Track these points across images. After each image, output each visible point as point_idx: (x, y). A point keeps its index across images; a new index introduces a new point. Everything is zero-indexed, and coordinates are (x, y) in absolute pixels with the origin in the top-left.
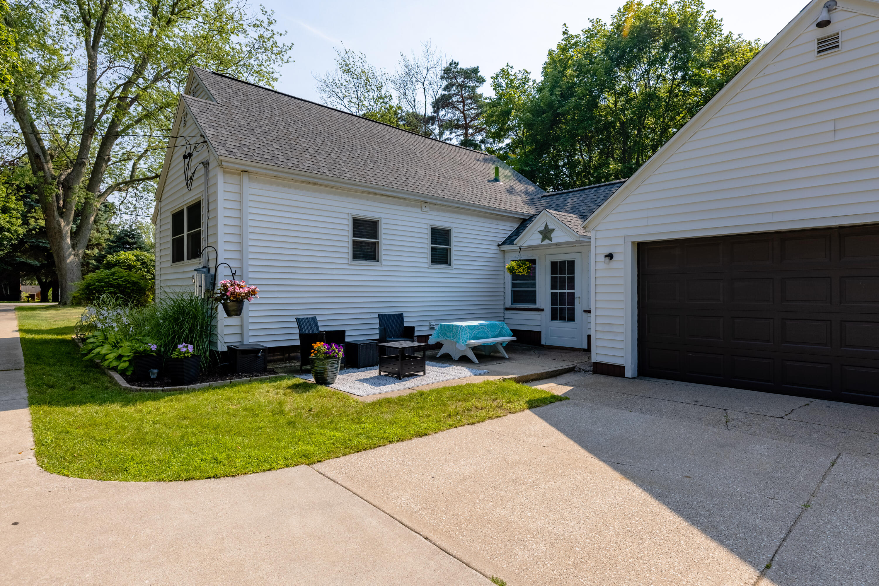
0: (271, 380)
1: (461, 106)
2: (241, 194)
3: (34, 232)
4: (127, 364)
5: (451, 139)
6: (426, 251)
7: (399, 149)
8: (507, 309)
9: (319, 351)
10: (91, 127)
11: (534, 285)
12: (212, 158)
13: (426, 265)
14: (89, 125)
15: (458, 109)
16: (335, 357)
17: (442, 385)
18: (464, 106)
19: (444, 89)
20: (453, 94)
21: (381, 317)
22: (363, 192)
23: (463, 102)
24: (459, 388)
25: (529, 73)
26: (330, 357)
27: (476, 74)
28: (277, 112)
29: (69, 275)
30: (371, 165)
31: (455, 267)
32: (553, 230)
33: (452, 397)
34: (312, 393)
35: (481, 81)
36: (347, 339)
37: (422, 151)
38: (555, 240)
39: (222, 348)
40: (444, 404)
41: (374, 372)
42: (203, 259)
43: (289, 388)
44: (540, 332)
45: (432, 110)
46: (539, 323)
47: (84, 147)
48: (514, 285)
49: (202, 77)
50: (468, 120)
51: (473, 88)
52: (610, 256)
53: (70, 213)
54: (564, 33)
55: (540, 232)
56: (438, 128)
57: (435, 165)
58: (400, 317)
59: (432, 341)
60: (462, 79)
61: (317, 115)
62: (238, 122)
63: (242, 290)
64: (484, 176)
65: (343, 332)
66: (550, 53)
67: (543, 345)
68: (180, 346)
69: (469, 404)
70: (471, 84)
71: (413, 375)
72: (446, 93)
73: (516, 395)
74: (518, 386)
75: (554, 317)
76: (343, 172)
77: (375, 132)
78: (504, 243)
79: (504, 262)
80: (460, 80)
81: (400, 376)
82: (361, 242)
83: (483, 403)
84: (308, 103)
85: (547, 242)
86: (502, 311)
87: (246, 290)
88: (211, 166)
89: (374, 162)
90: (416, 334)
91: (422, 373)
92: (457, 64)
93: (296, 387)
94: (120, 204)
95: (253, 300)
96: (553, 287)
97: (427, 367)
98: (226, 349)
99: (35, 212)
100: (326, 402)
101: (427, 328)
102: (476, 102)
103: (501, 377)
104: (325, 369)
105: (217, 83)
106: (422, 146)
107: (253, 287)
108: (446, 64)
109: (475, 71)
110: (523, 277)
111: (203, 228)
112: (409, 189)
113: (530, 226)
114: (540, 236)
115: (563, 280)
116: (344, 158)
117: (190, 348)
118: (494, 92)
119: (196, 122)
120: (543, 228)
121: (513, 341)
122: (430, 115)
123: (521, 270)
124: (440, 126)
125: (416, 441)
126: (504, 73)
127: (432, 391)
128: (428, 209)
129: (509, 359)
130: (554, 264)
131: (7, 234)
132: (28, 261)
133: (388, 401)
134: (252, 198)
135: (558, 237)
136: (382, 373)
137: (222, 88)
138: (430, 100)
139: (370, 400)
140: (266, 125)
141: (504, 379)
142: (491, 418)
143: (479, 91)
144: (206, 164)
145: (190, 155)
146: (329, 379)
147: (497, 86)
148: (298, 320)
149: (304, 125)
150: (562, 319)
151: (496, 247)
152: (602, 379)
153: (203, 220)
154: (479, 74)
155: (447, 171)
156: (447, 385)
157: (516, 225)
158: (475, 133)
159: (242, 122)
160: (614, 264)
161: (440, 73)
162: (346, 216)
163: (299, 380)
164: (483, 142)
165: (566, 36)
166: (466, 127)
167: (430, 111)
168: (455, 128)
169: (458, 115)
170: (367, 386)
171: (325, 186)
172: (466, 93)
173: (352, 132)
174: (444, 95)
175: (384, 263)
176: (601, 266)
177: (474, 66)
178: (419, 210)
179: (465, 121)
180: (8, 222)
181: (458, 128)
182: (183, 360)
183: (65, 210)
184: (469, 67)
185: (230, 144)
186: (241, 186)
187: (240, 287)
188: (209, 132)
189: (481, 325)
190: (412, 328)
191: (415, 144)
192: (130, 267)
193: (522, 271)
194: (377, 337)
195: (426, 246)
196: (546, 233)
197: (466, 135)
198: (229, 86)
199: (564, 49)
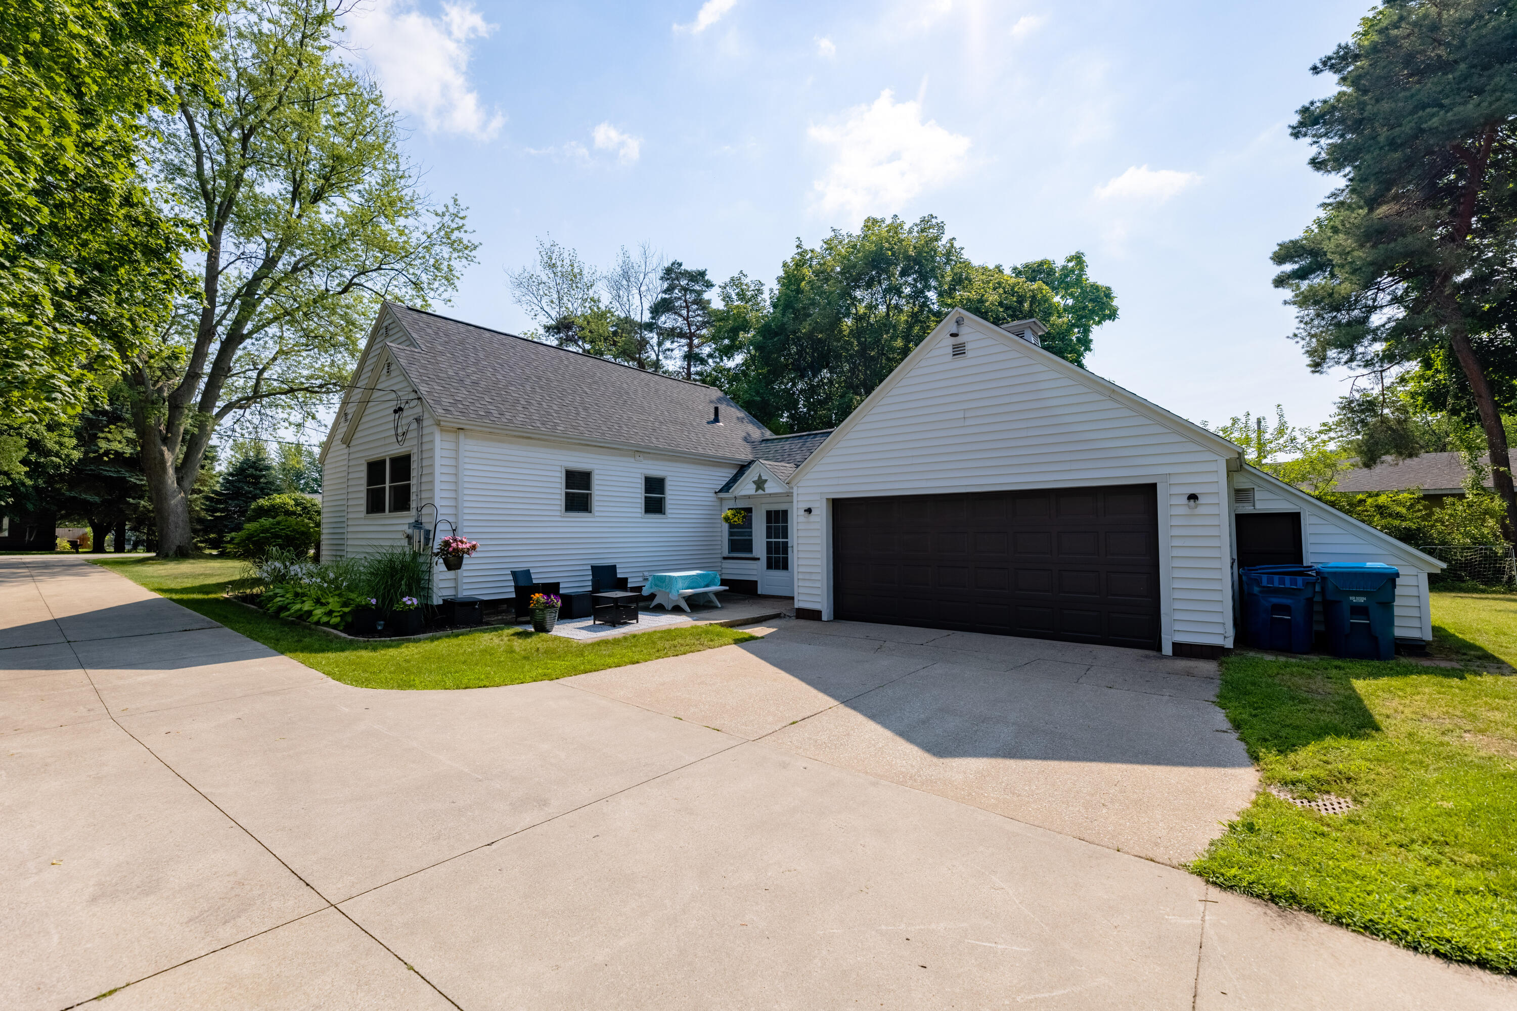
0: (492, 630)
1: (684, 312)
2: (457, 451)
3: (106, 459)
4: (338, 619)
5: (672, 350)
6: (639, 501)
7: (611, 389)
8: (725, 558)
9: (538, 601)
10: (209, 331)
11: (750, 534)
12: (426, 416)
13: (639, 515)
14: (207, 328)
15: (681, 315)
16: (554, 607)
17: (653, 629)
18: (688, 312)
19: (665, 292)
20: (675, 298)
21: (594, 569)
22: (575, 444)
23: (687, 307)
24: (669, 631)
25: (762, 285)
26: (549, 607)
27: (703, 277)
28: (481, 355)
29: (172, 518)
30: (583, 413)
31: (669, 516)
32: (766, 481)
33: (661, 638)
34: (535, 638)
35: (709, 285)
36: (561, 592)
37: (636, 390)
38: (768, 491)
39: (437, 601)
40: (654, 643)
41: (590, 622)
42: (413, 512)
43: (514, 635)
44: (756, 582)
45: (650, 315)
46: (755, 572)
47: (199, 353)
48: (731, 534)
49: (399, 315)
50: (693, 328)
51: (699, 293)
52: (809, 511)
53: (177, 439)
54: (798, 247)
55: (754, 482)
56: (656, 337)
57: (650, 407)
58: (614, 568)
59: (646, 592)
60: (686, 282)
61: (523, 354)
62: (446, 373)
63: (464, 546)
64: (702, 417)
65: (558, 584)
66: (785, 265)
67: (759, 595)
68: (405, 599)
69: (676, 642)
70: (697, 288)
71: (625, 624)
72: (667, 296)
73: (718, 635)
74: (722, 629)
75: (769, 567)
76: (556, 424)
77: (585, 369)
78: (721, 491)
79: (721, 510)
80: (684, 282)
81: (614, 623)
82: (573, 494)
83: (688, 641)
84: (511, 338)
85: (760, 492)
86: (720, 560)
87: (468, 545)
88: (425, 423)
89: (585, 409)
90: (629, 585)
91: (635, 621)
92: (680, 265)
93: (518, 634)
94: (235, 423)
95: (474, 554)
96: (769, 536)
97: (640, 616)
98: (441, 602)
99: (109, 432)
100: (550, 644)
101: (641, 579)
102: (704, 308)
103: (708, 622)
104: (544, 619)
105: (416, 322)
106: (635, 383)
107: (474, 543)
108: (667, 264)
109: (702, 274)
110: (738, 526)
111: (413, 482)
112: (622, 439)
113: (747, 473)
114: (754, 486)
115: (777, 528)
116: (555, 408)
117: (415, 601)
118: (723, 303)
119: (405, 374)
120: (756, 478)
121: (725, 591)
122: (647, 321)
123: (736, 519)
124: (659, 334)
125: (629, 667)
126: (735, 282)
127: (644, 634)
128: (641, 458)
129: (722, 608)
130: (769, 513)
131: (54, 459)
132: (84, 496)
133: (606, 642)
134: (467, 454)
135: (771, 487)
136: (597, 622)
137: (422, 329)
138: (647, 305)
139: (589, 641)
140: (475, 373)
141: (711, 624)
142: (692, 652)
143: (706, 296)
144: (418, 420)
145: (401, 409)
146: (548, 627)
147: (727, 298)
148: (514, 574)
149: (512, 369)
150: (777, 567)
151: (714, 495)
152: (802, 622)
153: (414, 473)
154: (706, 278)
155: (662, 413)
156: (658, 629)
157: (735, 472)
158: (703, 343)
159: (451, 373)
160: (813, 517)
161: (661, 273)
162: (559, 469)
163: (519, 629)
164: (710, 356)
165: (800, 250)
166: (691, 336)
167: (647, 317)
168: (678, 337)
169: (680, 322)
170: (584, 632)
171: (539, 439)
172: (690, 297)
173: (560, 372)
174: (665, 299)
175: (597, 514)
176: (801, 519)
177: (701, 268)
178: (632, 460)
179: (690, 329)
180: (56, 443)
181: (681, 337)
182: (408, 612)
183: (169, 435)
184: (694, 269)
185: (446, 401)
186: (457, 443)
187: (462, 542)
188: (423, 389)
189: (698, 575)
190: (626, 579)
191: (628, 381)
192: (288, 513)
193: (738, 520)
194: (590, 589)
195: (639, 496)
196: (760, 484)
197: (690, 345)
198: (428, 325)
199: (799, 264)
